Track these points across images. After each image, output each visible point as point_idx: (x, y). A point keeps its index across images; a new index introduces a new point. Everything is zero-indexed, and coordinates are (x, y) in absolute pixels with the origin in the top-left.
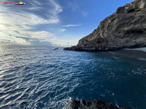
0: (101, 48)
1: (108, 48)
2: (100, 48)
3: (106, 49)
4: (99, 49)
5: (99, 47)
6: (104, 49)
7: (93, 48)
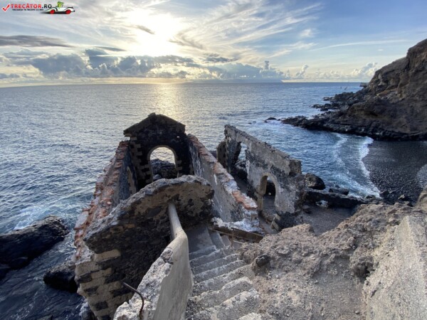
0: (366, 130)
1: (384, 133)
2: (363, 130)
3: (378, 134)
4: (361, 130)
5: (361, 126)
6: (372, 132)
7: (347, 128)
